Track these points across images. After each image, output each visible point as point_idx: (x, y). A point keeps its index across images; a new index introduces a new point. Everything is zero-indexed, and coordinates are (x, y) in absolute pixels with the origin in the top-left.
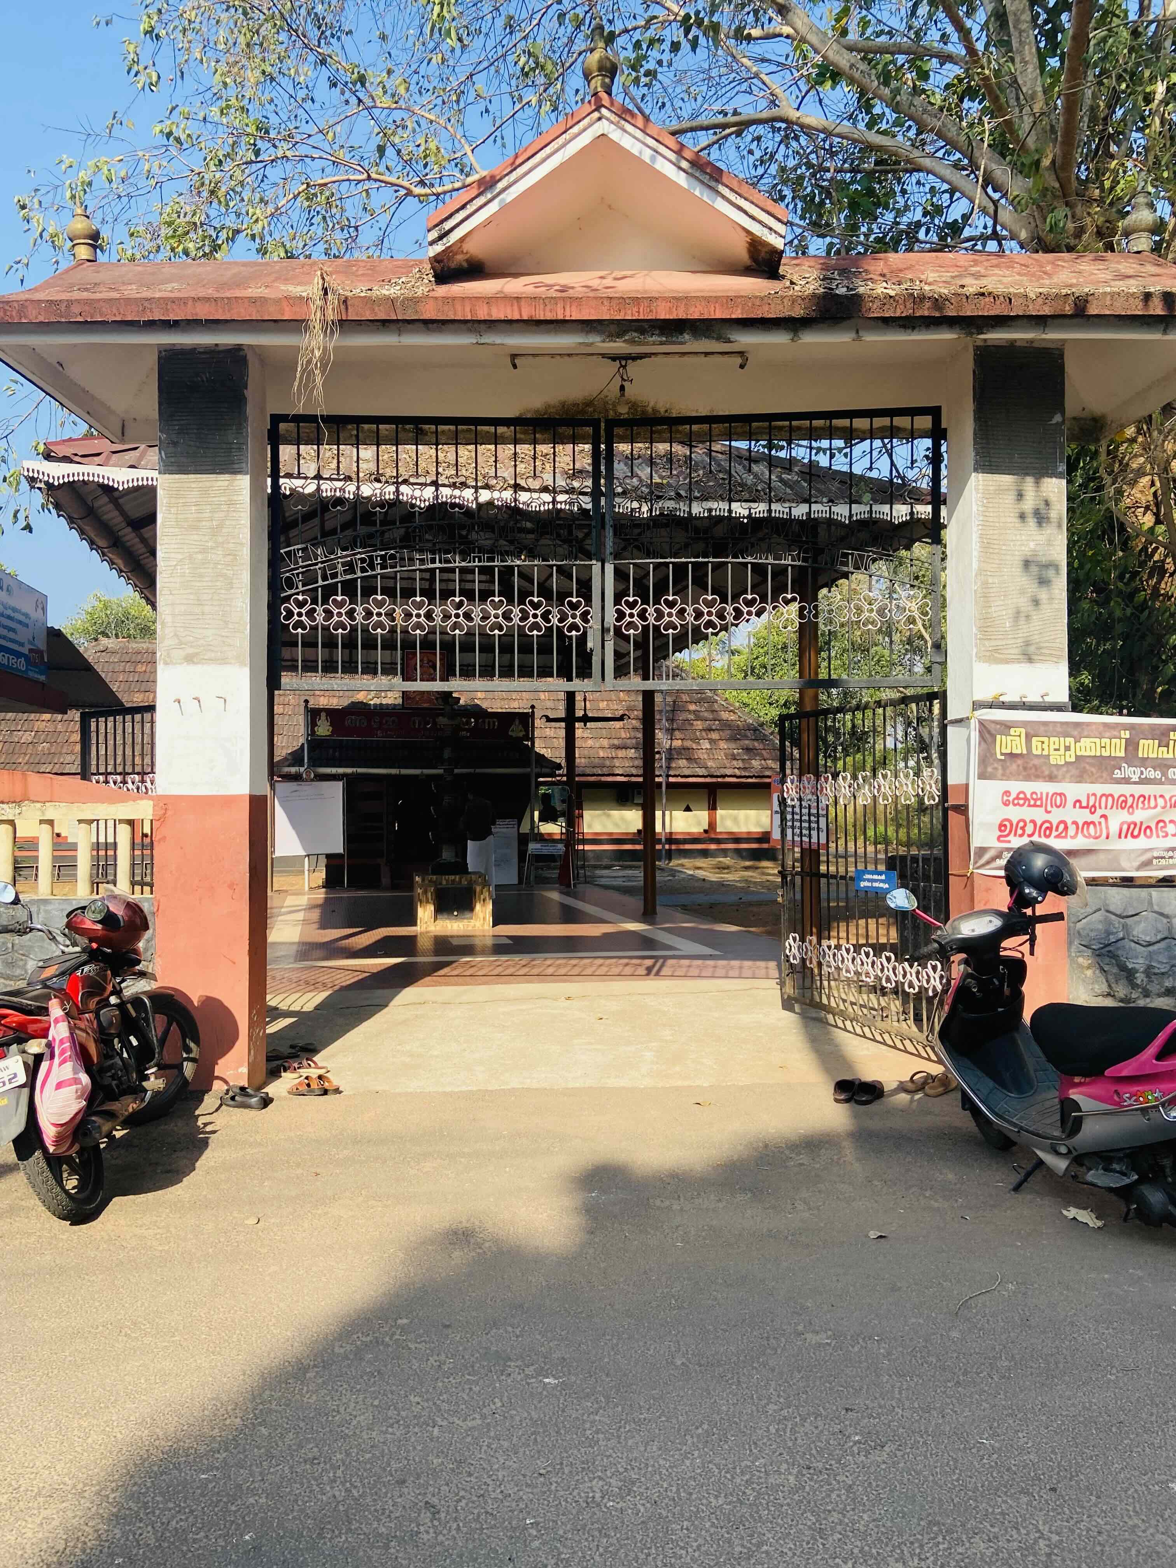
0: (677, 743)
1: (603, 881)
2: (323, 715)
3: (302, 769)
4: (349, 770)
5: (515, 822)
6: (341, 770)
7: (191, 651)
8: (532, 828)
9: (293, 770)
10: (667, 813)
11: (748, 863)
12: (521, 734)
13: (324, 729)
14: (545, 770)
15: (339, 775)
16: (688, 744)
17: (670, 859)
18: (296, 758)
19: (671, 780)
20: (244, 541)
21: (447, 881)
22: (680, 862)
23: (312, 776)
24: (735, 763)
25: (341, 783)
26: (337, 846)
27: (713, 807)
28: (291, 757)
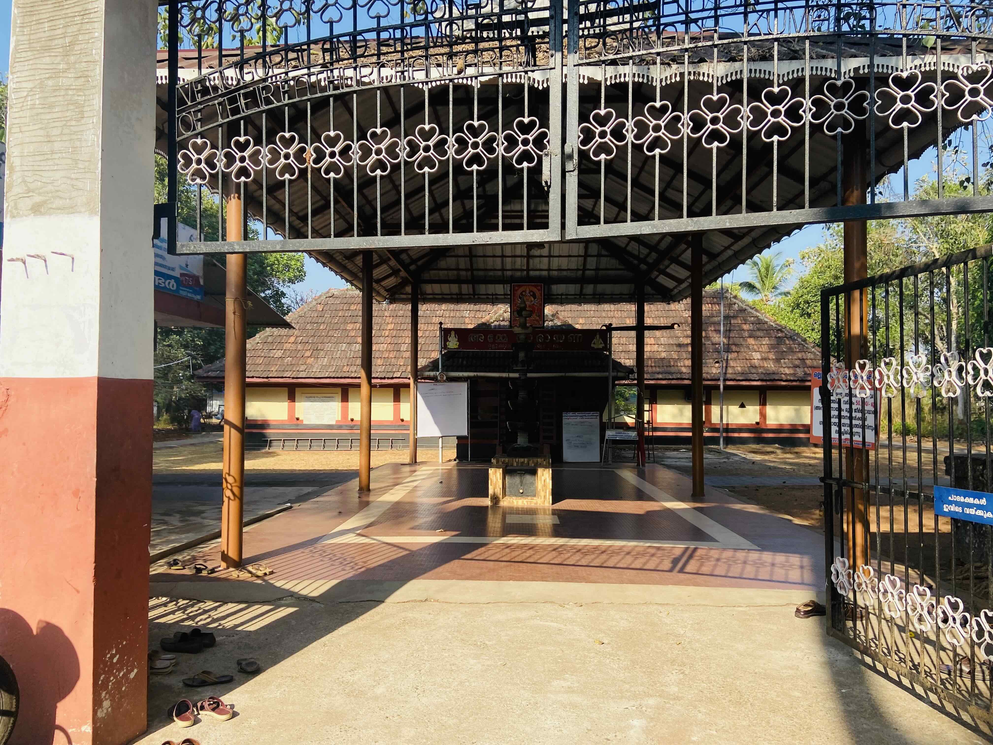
0: (733, 355)
1: (669, 462)
3: (438, 373)
4: (471, 374)
5: (598, 414)
6: (466, 374)
7: (38, 199)
8: (610, 419)
9: (432, 374)
10: (725, 407)
12: (601, 346)
14: (620, 374)
15: (464, 378)
16: (743, 355)
17: (727, 444)
18: (434, 365)
19: (729, 383)
20: (97, 58)
21: (518, 463)
22: (735, 447)
23: (445, 378)
24: (781, 370)
25: (466, 383)
26: (464, 432)
27: (763, 403)
28: (430, 365)
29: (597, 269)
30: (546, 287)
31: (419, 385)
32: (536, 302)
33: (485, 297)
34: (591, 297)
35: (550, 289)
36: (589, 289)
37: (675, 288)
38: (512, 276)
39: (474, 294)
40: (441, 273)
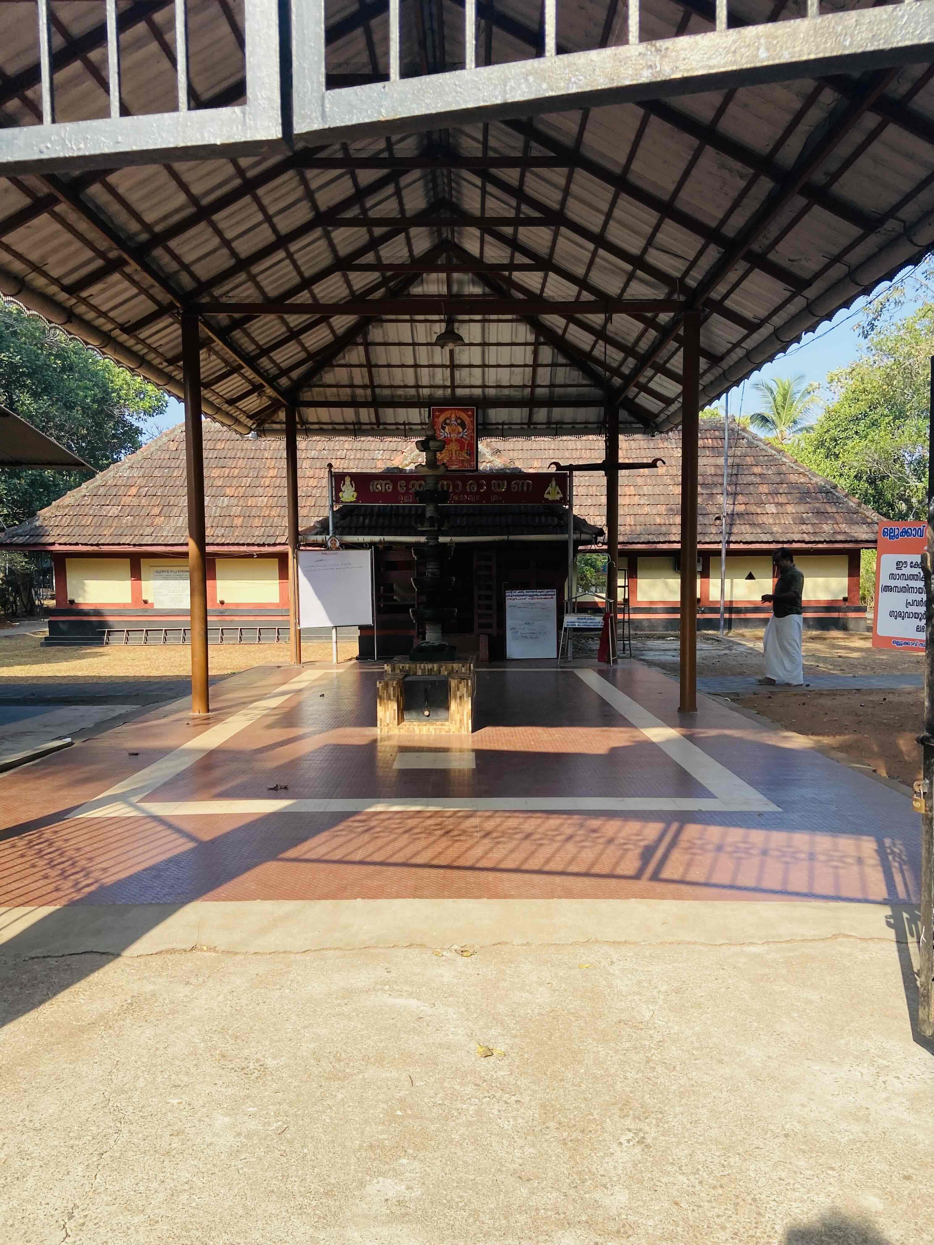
0: (740, 508)
1: (650, 656)
2: (348, 480)
3: (328, 537)
4: (376, 539)
5: (555, 591)
6: (368, 539)
8: (571, 598)
9: (320, 538)
10: (728, 581)
11: (815, 633)
12: (558, 497)
13: (349, 494)
14: (584, 537)
15: (366, 544)
16: (753, 509)
17: (730, 628)
18: (323, 527)
19: (732, 546)
22: (740, 631)
23: (338, 544)
24: (804, 527)
25: (369, 552)
26: (368, 619)
28: (318, 526)
29: (552, 386)
30: (480, 411)
31: (300, 554)
32: (465, 434)
33: (394, 427)
34: (545, 426)
35: (485, 416)
36: (541, 414)
37: (661, 412)
38: (430, 396)
39: (378, 423)
40: (329, 391)
